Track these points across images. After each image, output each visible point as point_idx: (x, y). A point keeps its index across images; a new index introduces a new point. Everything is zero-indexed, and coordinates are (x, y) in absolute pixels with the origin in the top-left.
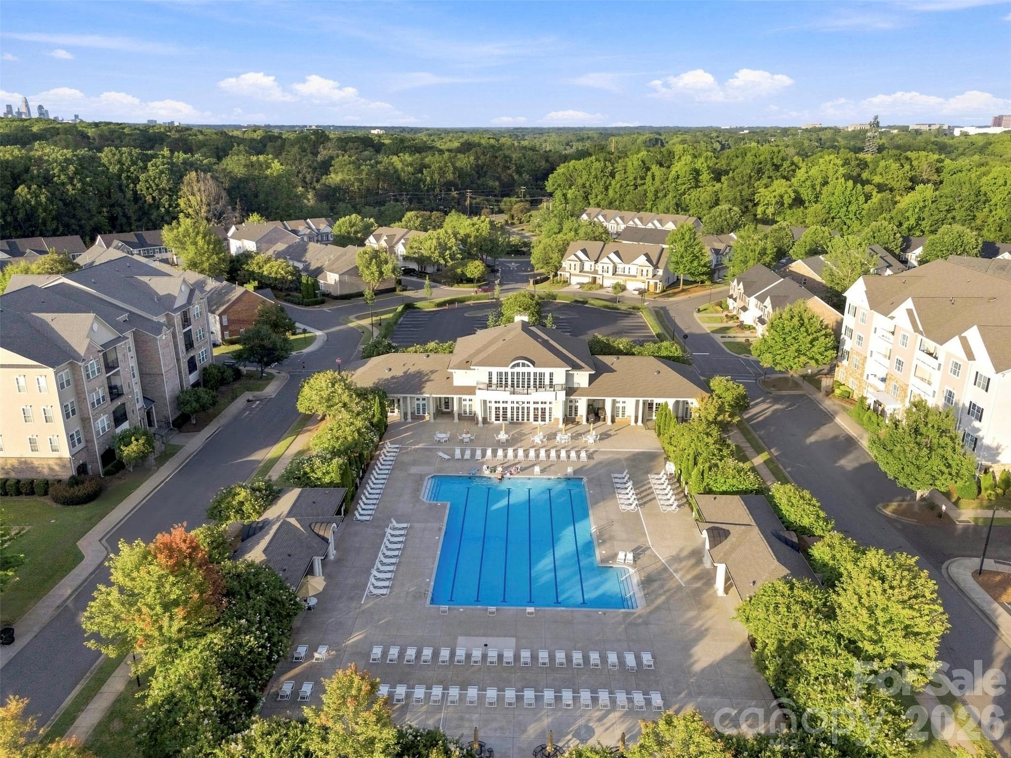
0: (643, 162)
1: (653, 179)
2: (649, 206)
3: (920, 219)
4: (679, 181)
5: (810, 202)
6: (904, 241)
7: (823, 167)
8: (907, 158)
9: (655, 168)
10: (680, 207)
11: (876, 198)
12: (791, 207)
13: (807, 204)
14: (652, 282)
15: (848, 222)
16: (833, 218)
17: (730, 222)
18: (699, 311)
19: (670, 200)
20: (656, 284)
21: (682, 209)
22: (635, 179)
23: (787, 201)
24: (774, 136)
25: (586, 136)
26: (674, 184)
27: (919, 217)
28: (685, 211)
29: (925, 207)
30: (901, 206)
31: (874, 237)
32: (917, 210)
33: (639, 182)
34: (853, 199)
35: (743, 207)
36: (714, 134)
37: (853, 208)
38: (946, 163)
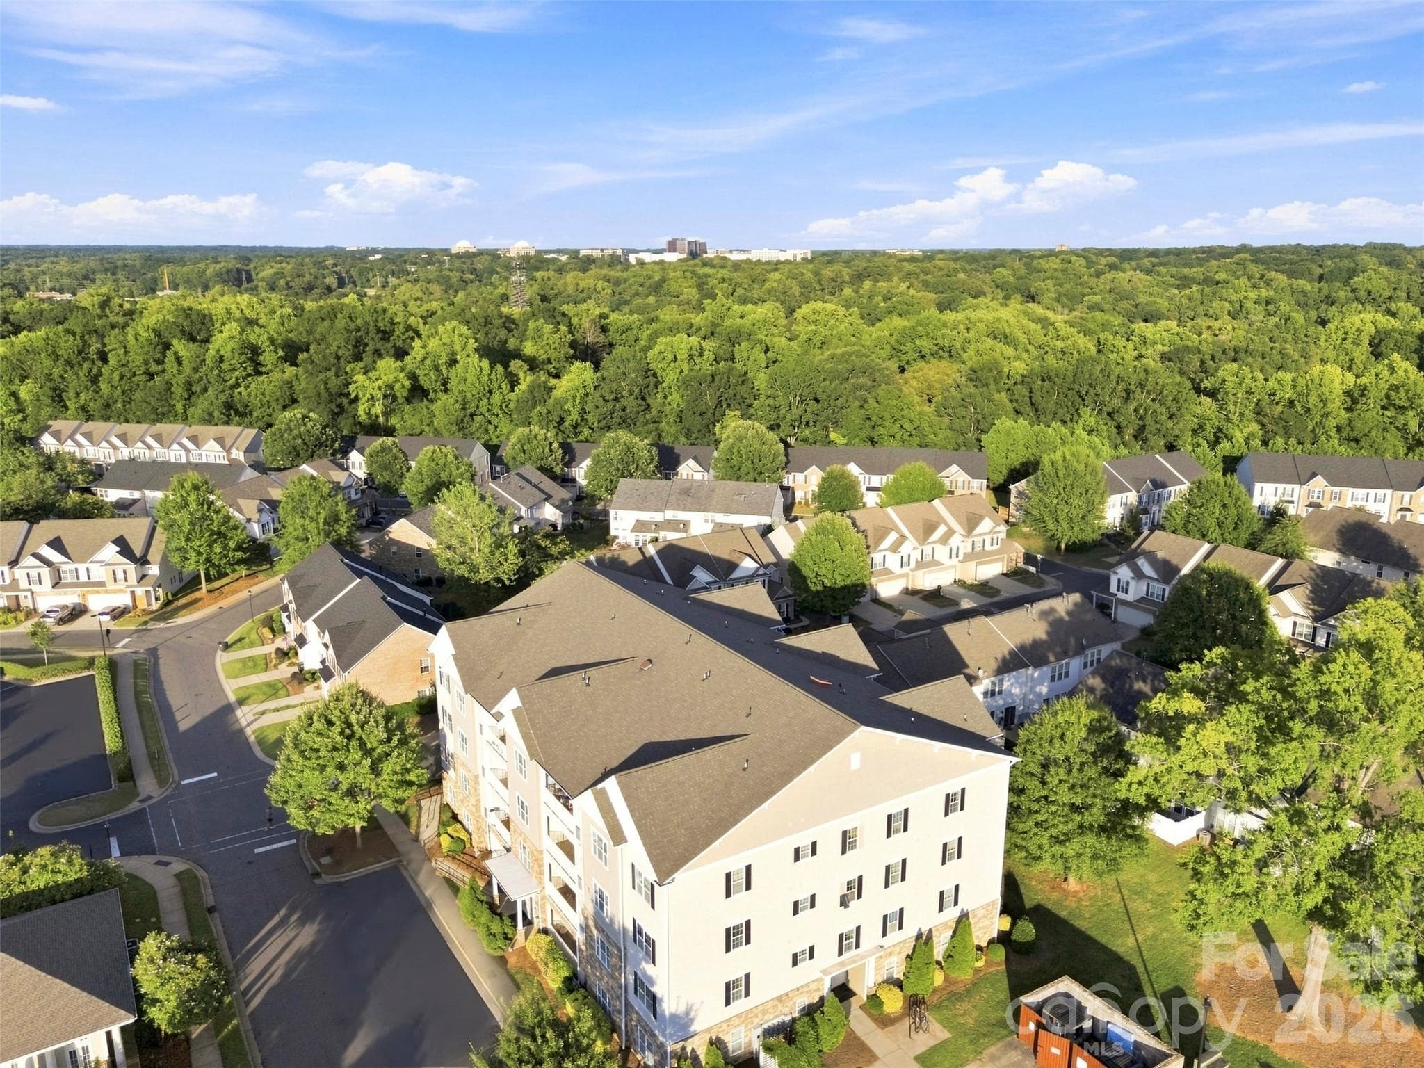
0: (158, 334)
1: (180, 363)
2: (179, 407)
3: (583, 412)
4: (225, 366)
5: (435, 391)
6: (565, 453)
7: (446, 340)
8: (564, 315)
9: (179, 346)
10: (233, 412)
11: (526, 380)
12: (408, 400)
13: (432, 395)
14: (140, 591)
15: (493, 420)
16: (472, 415)
17: (307, 439)
18: (227, 647)
19: (211, 399)
20: (148, 592)
21: (237, 412)
22: (146, 363)
23: (401, 393)
24: (415, 264)
25: (120, 263)
26: (216, 372)
27: (583, 409)
28: (243, 415)
29: (587, 395)
30: (557, 394)
31: (524, 452)
32: (578, 400)
33: (154, 368)
34: (495, 386)
35: (333, 406)
36: (330, 262)
37: (496, 399)
38: (611, 318)
